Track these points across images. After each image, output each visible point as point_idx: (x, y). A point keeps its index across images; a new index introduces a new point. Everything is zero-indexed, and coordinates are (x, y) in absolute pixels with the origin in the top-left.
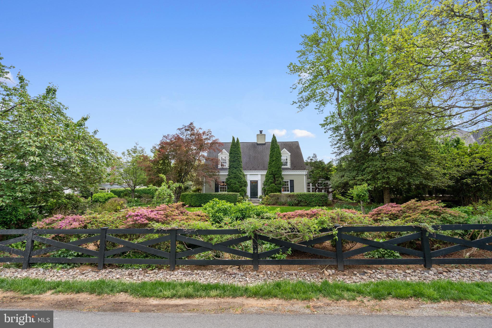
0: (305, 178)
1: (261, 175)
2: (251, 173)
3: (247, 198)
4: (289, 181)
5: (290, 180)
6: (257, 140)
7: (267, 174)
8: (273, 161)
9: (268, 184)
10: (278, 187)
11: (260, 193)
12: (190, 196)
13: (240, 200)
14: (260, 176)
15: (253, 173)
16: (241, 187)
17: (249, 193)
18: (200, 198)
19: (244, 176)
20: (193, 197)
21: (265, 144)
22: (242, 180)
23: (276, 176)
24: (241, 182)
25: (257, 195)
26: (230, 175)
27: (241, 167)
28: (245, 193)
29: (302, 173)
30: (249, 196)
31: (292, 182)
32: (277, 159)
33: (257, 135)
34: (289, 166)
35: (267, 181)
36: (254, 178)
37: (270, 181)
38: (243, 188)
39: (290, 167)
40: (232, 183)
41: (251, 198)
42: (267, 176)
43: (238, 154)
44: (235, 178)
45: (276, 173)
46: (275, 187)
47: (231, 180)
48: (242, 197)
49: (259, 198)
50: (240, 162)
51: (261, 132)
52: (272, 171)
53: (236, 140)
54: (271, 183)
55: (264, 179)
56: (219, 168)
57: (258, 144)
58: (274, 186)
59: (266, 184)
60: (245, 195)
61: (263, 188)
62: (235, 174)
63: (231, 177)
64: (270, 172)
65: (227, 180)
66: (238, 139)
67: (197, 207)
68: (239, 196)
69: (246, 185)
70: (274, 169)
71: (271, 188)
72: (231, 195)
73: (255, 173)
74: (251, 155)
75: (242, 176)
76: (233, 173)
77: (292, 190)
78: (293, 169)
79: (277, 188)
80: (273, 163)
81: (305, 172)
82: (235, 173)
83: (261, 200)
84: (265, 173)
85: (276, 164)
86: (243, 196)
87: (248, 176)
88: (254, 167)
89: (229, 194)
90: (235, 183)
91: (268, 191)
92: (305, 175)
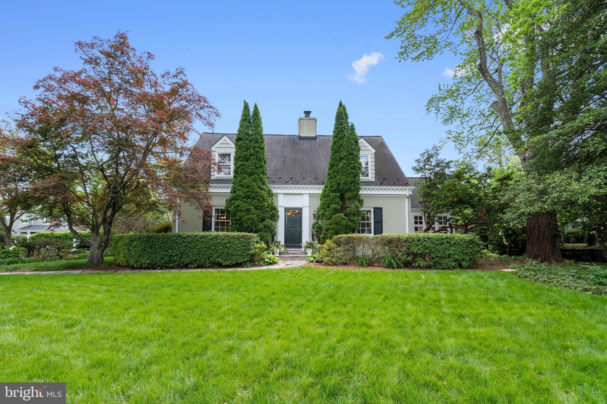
0: (407, 203)
1: (310, 195)
2: (287, 191)
3: (277, 247)
4: (372, 210)
5: (375, 208)
6: (300, 131)
7: (324, 191)
8: (341, 159)
9: (327, 213)
10: (351, 221)
11: (306, 237)
12: (126, 241)
13: (257, 250)
14: (306, 198)
15: (291, 191)
16: (263, 220)
17: (281, 237)
18: (151, 247)
19: (271, 194)
20: (135, 243)
21: (315, 138)
22: (266, 203)
23: (348, 195)
24: (262, 207)
25: (300, 241)
26: (235, 192)
27: (263, 173)
28: (273, 234)
29: (401, 193)
30: (283, 243)
31: (378, 211)
32: (351, 154)
33: (300, 119)
34: (371, 177)
35: (325, 206)
36: (294, 203)
37: (333, 206)
38: (268, 222)
39: (373, 180)
40: (241, 211)
41: (286, 246)
42: (324, 196)
43: (257, 142)
44: (249, 198)
45: (347, 187)
46: (344, 222)
47: (237, 203)
48: (264, 245)
49: (307, 247)
50: (260, 160)
51: (307, 113)
52: (339, 184)
53: (252, 109)
54: (336, 211)
55: (318, 203)
56: (212, 178)
57: (300, 138)
58: (343, 219)
59: (323, 215)
60: (273, 239)
61: (314, 225)
62: (247, 189)
63: (239, 196)
64: (332, 186)
65: (230, 201)
66: (256, 106)
67: (145, 268)
68: (257, 242)
69: (274, 217)
70: (342, 179)
71: (336, 223)
72: (233, 237)
73: (295, 191)
74: (287, 156)
75: (264, 193)
76: (242, 186)
77: (379, 229)
78: (381, 184)
79: (349, 222)
80: (341, 164)
81: (407, 191)
82: (248, 187)
83: (309, 252)
84: (320, 192)
85: (348, 165)
86: (267, 243)
87: (281, 198)
88: (294, 178)
89: (228, 236)
90: (248, 210)
91: (327, 230)
92: (408, 198)
